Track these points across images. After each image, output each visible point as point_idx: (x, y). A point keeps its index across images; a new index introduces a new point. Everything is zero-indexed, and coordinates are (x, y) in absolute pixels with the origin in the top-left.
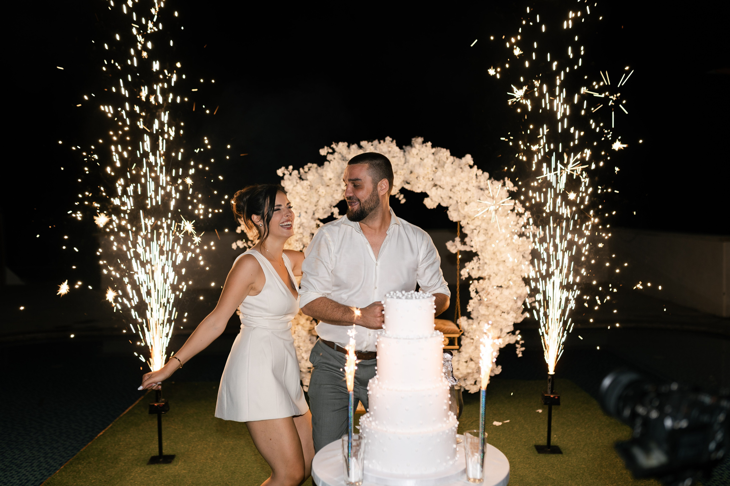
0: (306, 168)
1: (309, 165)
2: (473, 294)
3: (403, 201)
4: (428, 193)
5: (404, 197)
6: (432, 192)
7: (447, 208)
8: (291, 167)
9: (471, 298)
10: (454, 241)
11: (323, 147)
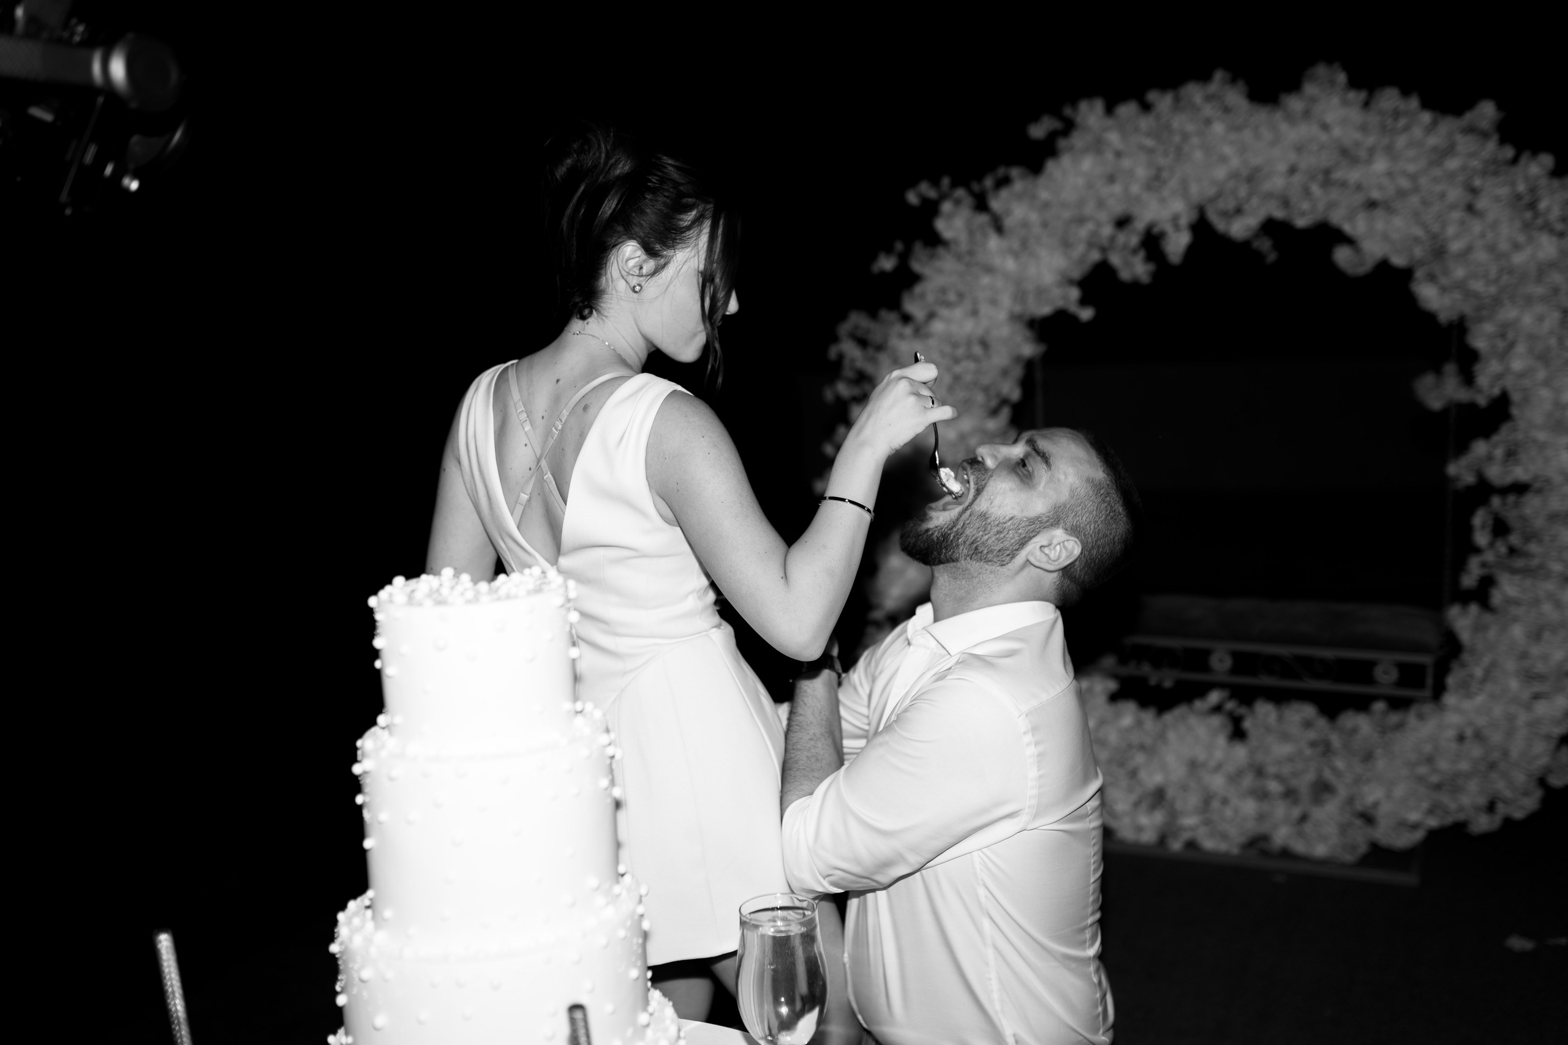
0: (989, 182)
1: (1001, 171)
2: (1481, 538)
3: (1272, 257)
4: (1347, 228)
5: (1276, 246)
6: (1357, 226)
7: (1406, 275)
8: (946, 181)
9: (1477, 550)
10: (1438, 371)
11: (1036, 118)
